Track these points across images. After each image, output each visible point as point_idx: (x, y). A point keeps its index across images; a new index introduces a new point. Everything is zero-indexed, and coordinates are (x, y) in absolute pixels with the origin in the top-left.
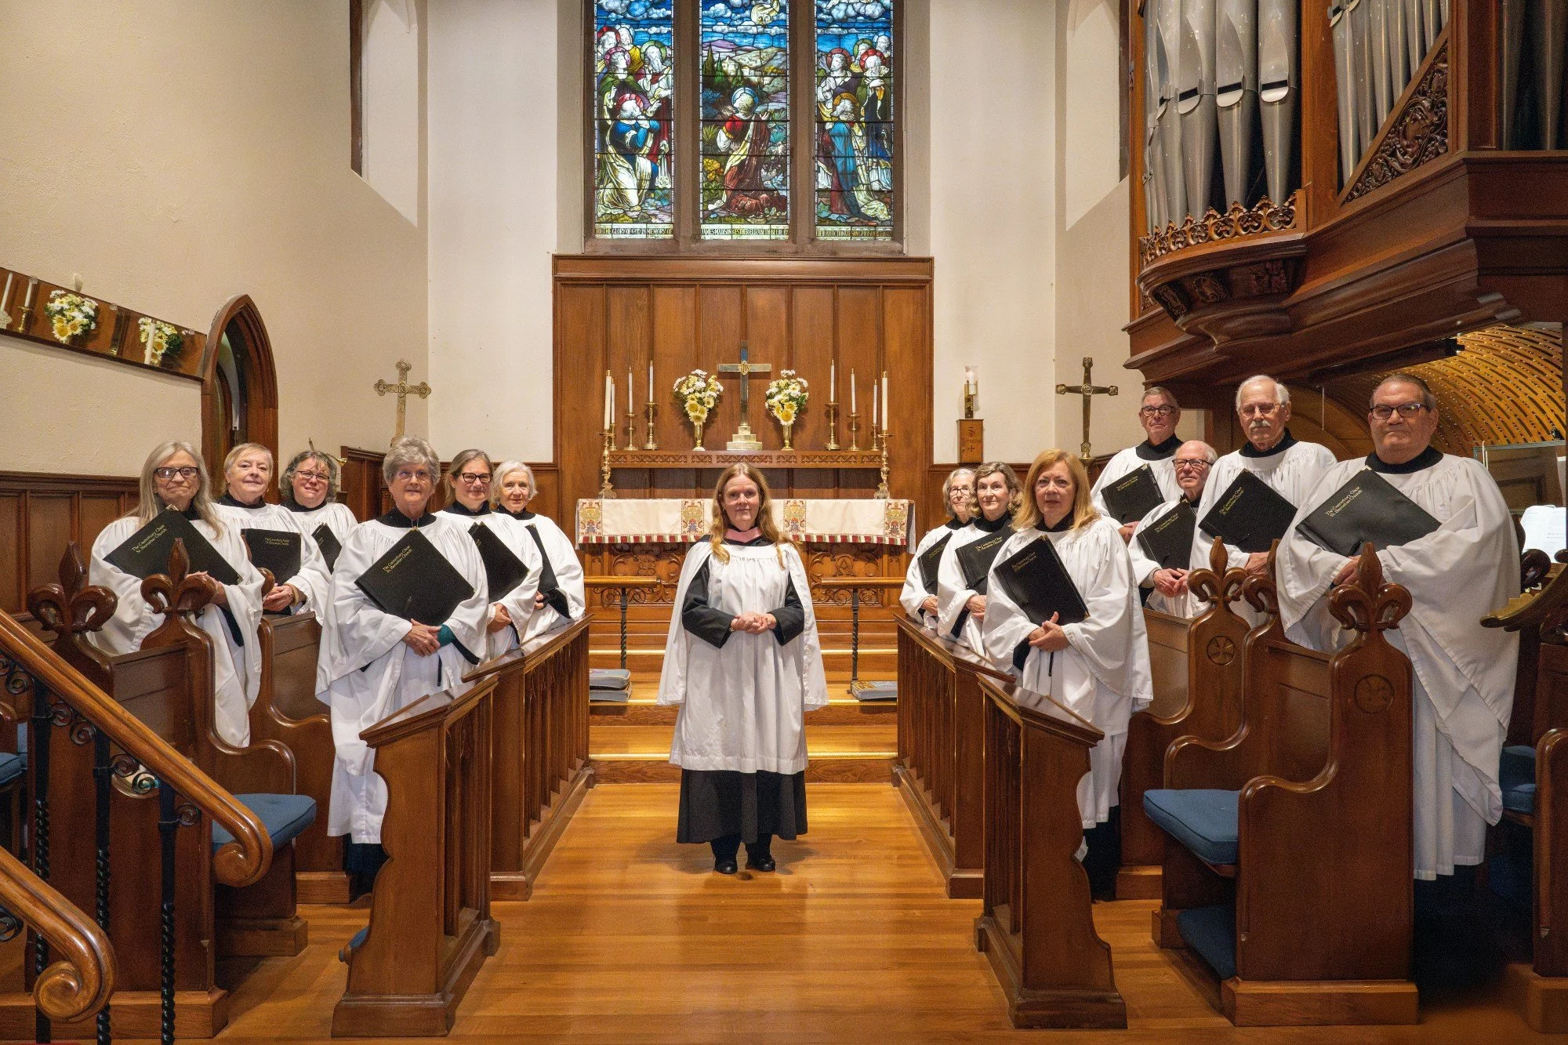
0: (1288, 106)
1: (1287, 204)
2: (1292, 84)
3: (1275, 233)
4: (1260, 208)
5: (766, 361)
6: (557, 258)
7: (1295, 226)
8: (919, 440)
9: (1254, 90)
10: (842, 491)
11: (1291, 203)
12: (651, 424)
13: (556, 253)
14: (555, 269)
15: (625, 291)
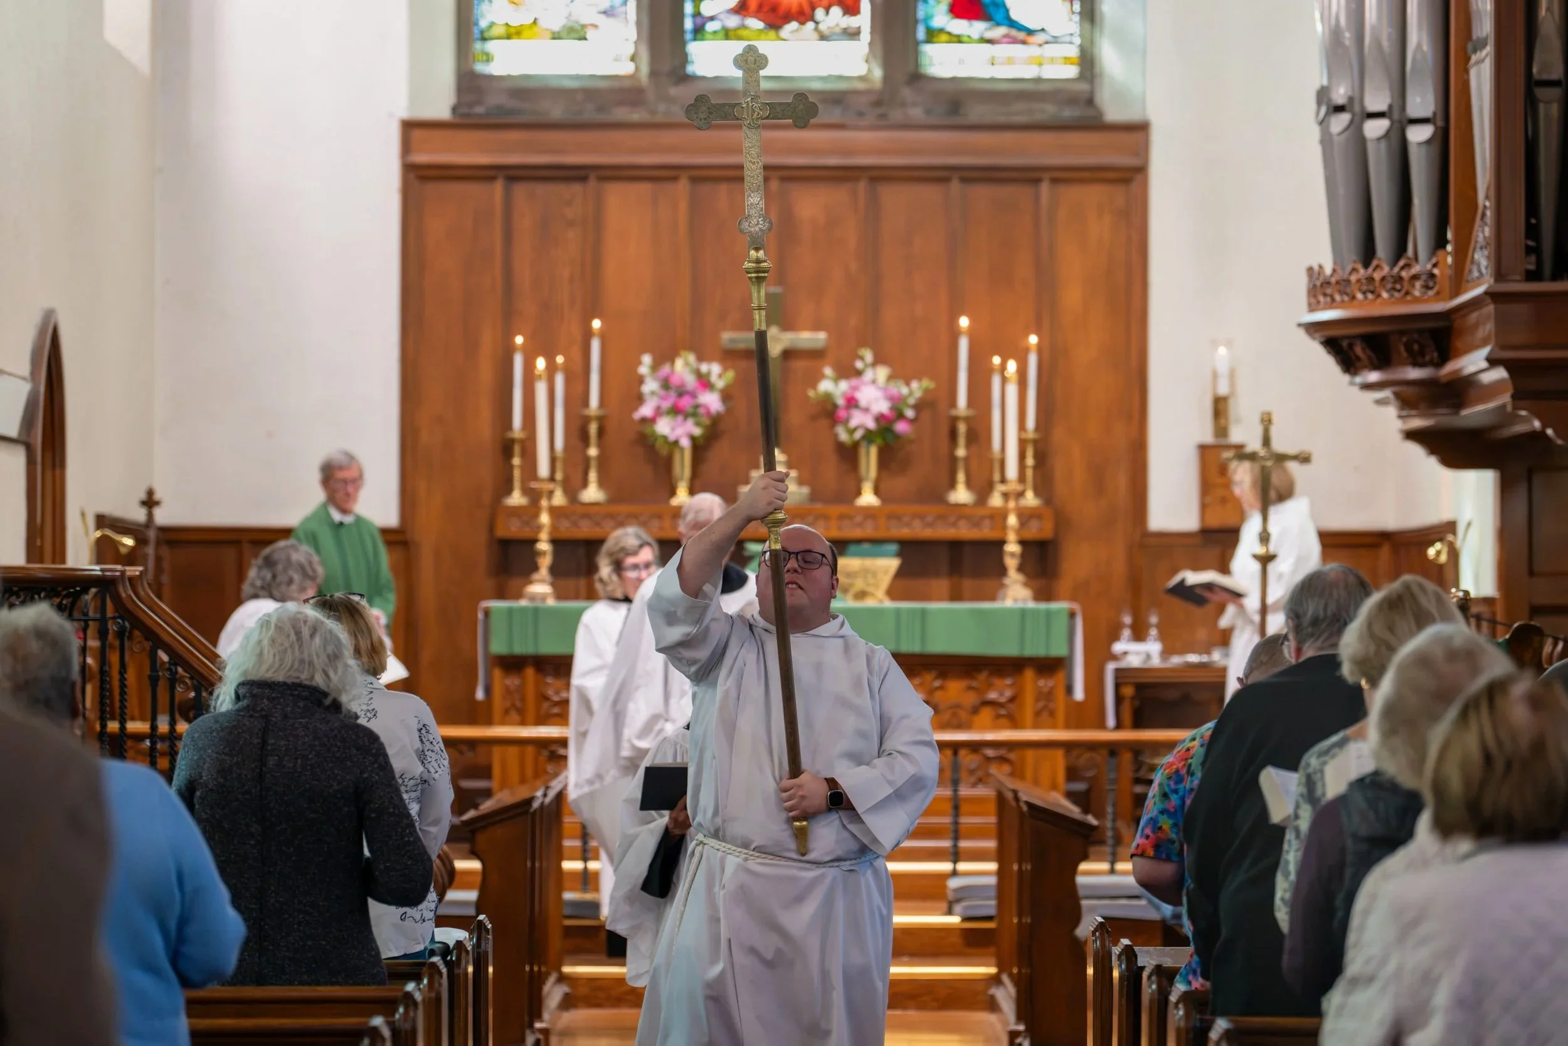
0: (1436, 148)
1: (1429, 266)
2: (1440, 123)
3: (1417, 300)
4: (1402, 268)
5: (816, 328)
6: (409, 127)
7: (1438, 293)
8: (1121, 482)
9: (1401, 122)
10: (968, 584)
11: (1435, 265)
12: (593, 452)
13: (405, 114)
14: (407, 146)
15: (541, 189)
